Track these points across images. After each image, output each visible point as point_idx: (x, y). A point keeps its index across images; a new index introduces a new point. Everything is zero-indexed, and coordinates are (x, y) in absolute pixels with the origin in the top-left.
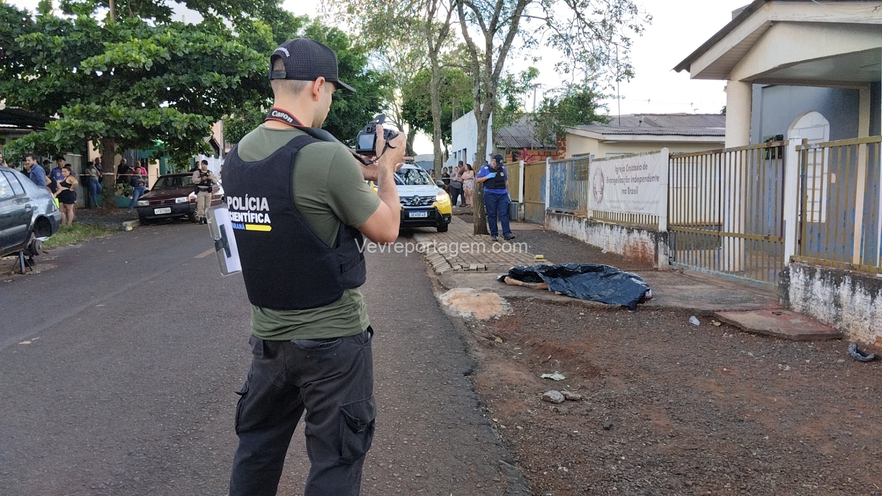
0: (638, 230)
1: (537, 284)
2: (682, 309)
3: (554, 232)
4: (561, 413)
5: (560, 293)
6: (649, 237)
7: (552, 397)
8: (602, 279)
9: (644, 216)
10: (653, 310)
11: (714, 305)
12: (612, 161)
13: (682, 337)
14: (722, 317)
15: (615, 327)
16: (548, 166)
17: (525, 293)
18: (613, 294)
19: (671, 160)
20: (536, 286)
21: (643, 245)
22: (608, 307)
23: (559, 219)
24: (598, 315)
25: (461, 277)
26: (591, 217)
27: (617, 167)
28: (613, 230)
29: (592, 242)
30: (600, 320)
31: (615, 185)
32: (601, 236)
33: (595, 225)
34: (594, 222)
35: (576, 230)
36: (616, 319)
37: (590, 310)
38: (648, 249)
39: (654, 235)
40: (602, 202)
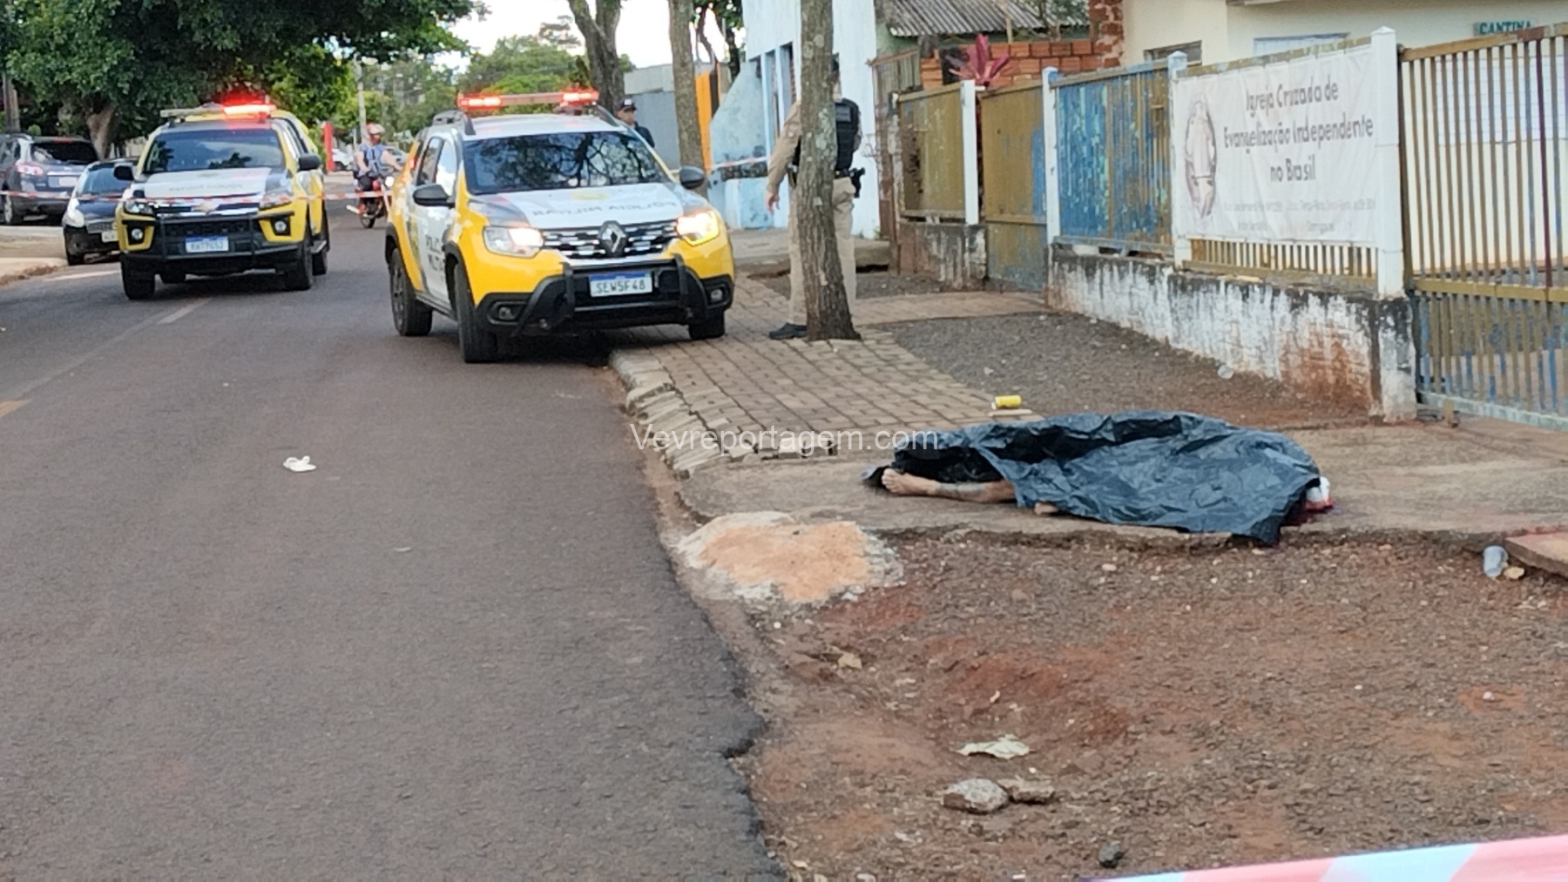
0: (1321, 295)
1: (983, 486)
3: (1077, 316)
4: (988, 836)
5: (1049, 509)
6: (1353, 317)
7: (968, 797)
8: (1177, 459)
9: (1336, 252)
10: (1331, 544)
11: (1512, 518)
12: (1234, 74)
14: (1524, 549)
15: (1203, 600)
16: (1049, 99)
17: (943, 516)
19: (1405, 67)
20: (978, 493)
21: (1337, 345)
22: (1192, 543)
23: (1090, 273)
24: (1159, 569)
25: (751, 480)
26: (1184, 262)
27: (1251, 94)
28: (1249, 300)
29: (1190, 343)
30: (1161, 583)
31: (1248, 151)
32: (1217, 322)
33: (1198, 289)
34: (1193, 280)
35: (1143, 306)
36: (1212, 577)
37: (1135, 555)
38: (1351, 358)
39: (1364, 309)
40: (1213, 209)
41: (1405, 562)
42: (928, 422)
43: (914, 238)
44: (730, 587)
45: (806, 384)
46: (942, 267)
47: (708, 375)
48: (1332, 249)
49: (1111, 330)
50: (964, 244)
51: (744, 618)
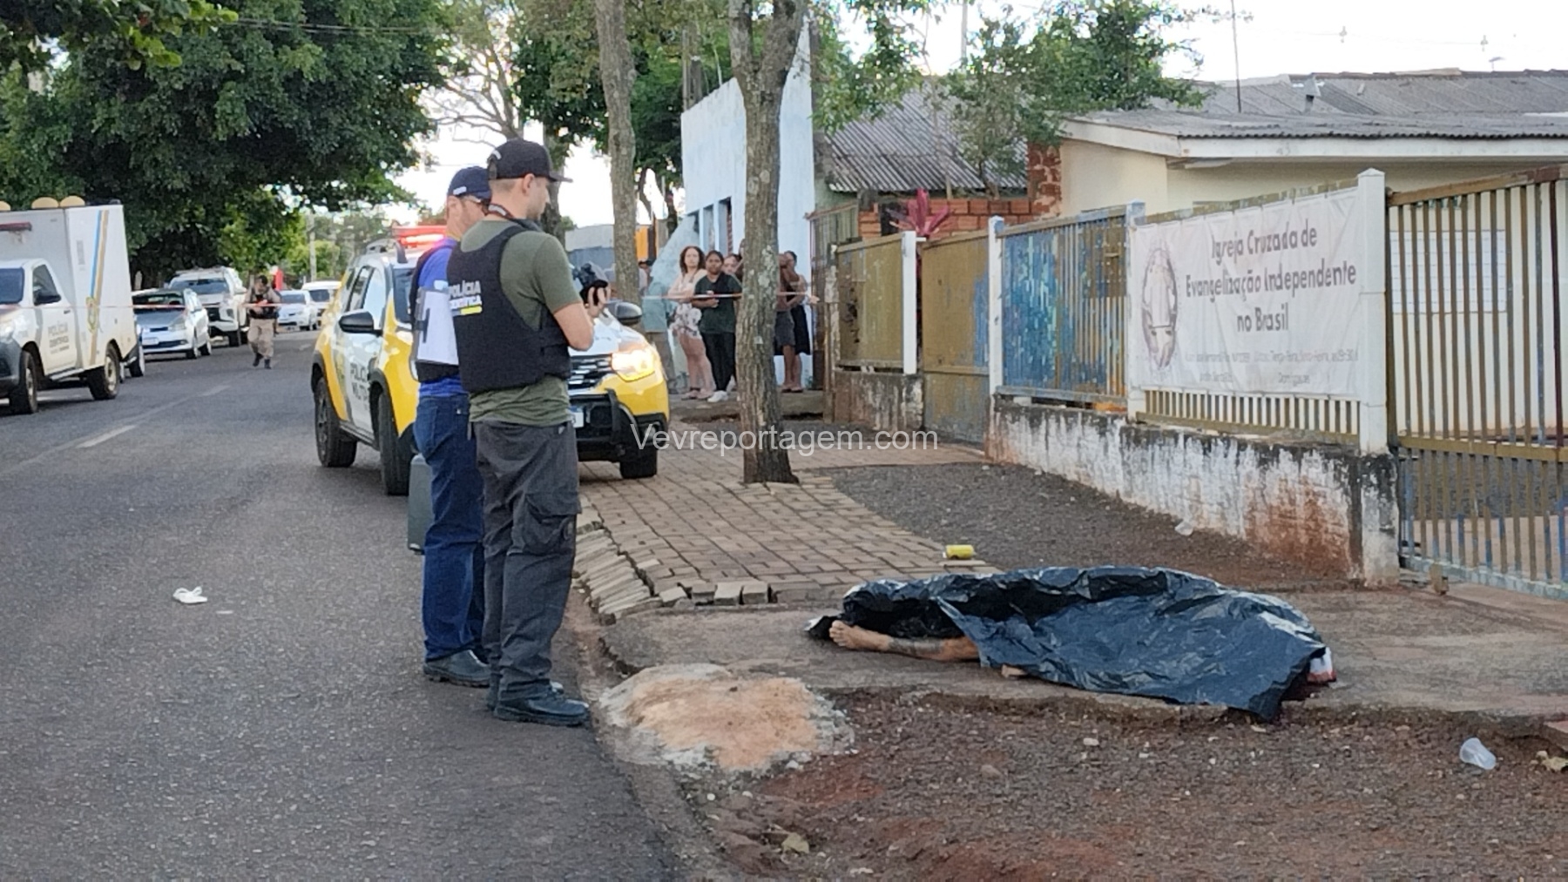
0: (1293, 451)
1: (942, 643)
2: (1436, 714)
3: (1020, 467)
5: (1017, 672)
6: (1331, 474)
8: (1161, 620)
9: (1311, 404)
10: (1338, 721)
11: (1543, 699)
12: (1200, 220)
13: (1433, 813)
15: (1203, 784)
16: (995, 248)
17: (899, 675)
18: (1199, 669)
19: (1394, 211)
20: (936, 651)
21: (1312, 503)
22: (1183, 717)
23: (1034, 422)
24: (1147, 745)
25: (684, 628)
26: (1138, 414)
27: (1217, 240)
28: (1211, 455)
29: (1143, 498)
30: (1152, 762)
31: (1213, 300)
32: (1174, 476)
33: (1154, 442)
34: (1148, 432)
35: (1092, 459)
36: (1210, 757)
37: (1118, 728)
38: (1327, 517)
39: (1344, 465)
40: (1172, 360)
41: (1429, 745)
42: (875, 570)
43: (849, 387)
44: (658, 750)
45: (742, 527)
46: (878, 417)
47: (639, 515)
48: (1306, 401)
49: (1056, 482)
50: (900, 394)
51: (672, 788)
